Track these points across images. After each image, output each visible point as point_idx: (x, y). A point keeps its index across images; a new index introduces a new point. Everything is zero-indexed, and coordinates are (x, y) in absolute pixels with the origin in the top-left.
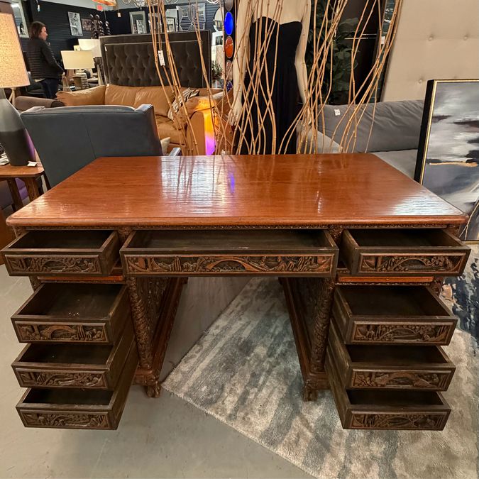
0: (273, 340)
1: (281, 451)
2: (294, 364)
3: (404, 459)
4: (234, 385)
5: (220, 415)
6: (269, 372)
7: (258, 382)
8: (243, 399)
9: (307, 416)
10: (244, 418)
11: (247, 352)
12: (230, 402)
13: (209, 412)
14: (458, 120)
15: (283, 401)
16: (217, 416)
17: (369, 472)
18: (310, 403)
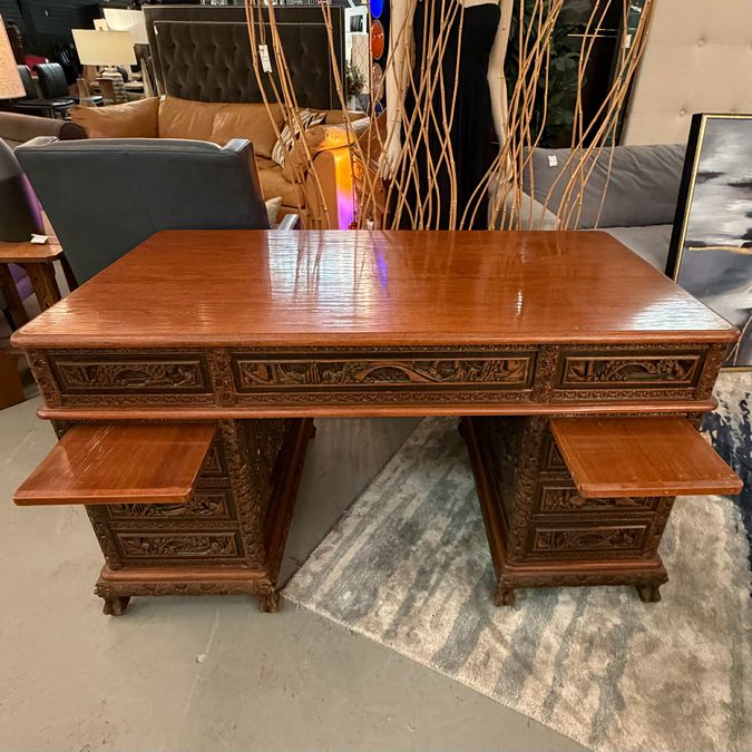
0: (450, 520)
1: (462, 677)
2: (483, 554)
3: (635, 677)
4: (392, 588)
5: (373, 632)
6: (445, 567)
7: (428, 581)
8: (407, 608)
9: (501, 627)
10: (408, 635)
11: (412, 539)
12: (386, 612)
13: (355, 629)
14: (734, 180)
15: (465, 607)
16: (368, 634)
17: (586, 696)
18: (506, 607)
